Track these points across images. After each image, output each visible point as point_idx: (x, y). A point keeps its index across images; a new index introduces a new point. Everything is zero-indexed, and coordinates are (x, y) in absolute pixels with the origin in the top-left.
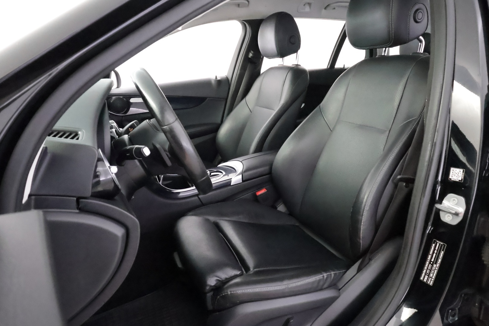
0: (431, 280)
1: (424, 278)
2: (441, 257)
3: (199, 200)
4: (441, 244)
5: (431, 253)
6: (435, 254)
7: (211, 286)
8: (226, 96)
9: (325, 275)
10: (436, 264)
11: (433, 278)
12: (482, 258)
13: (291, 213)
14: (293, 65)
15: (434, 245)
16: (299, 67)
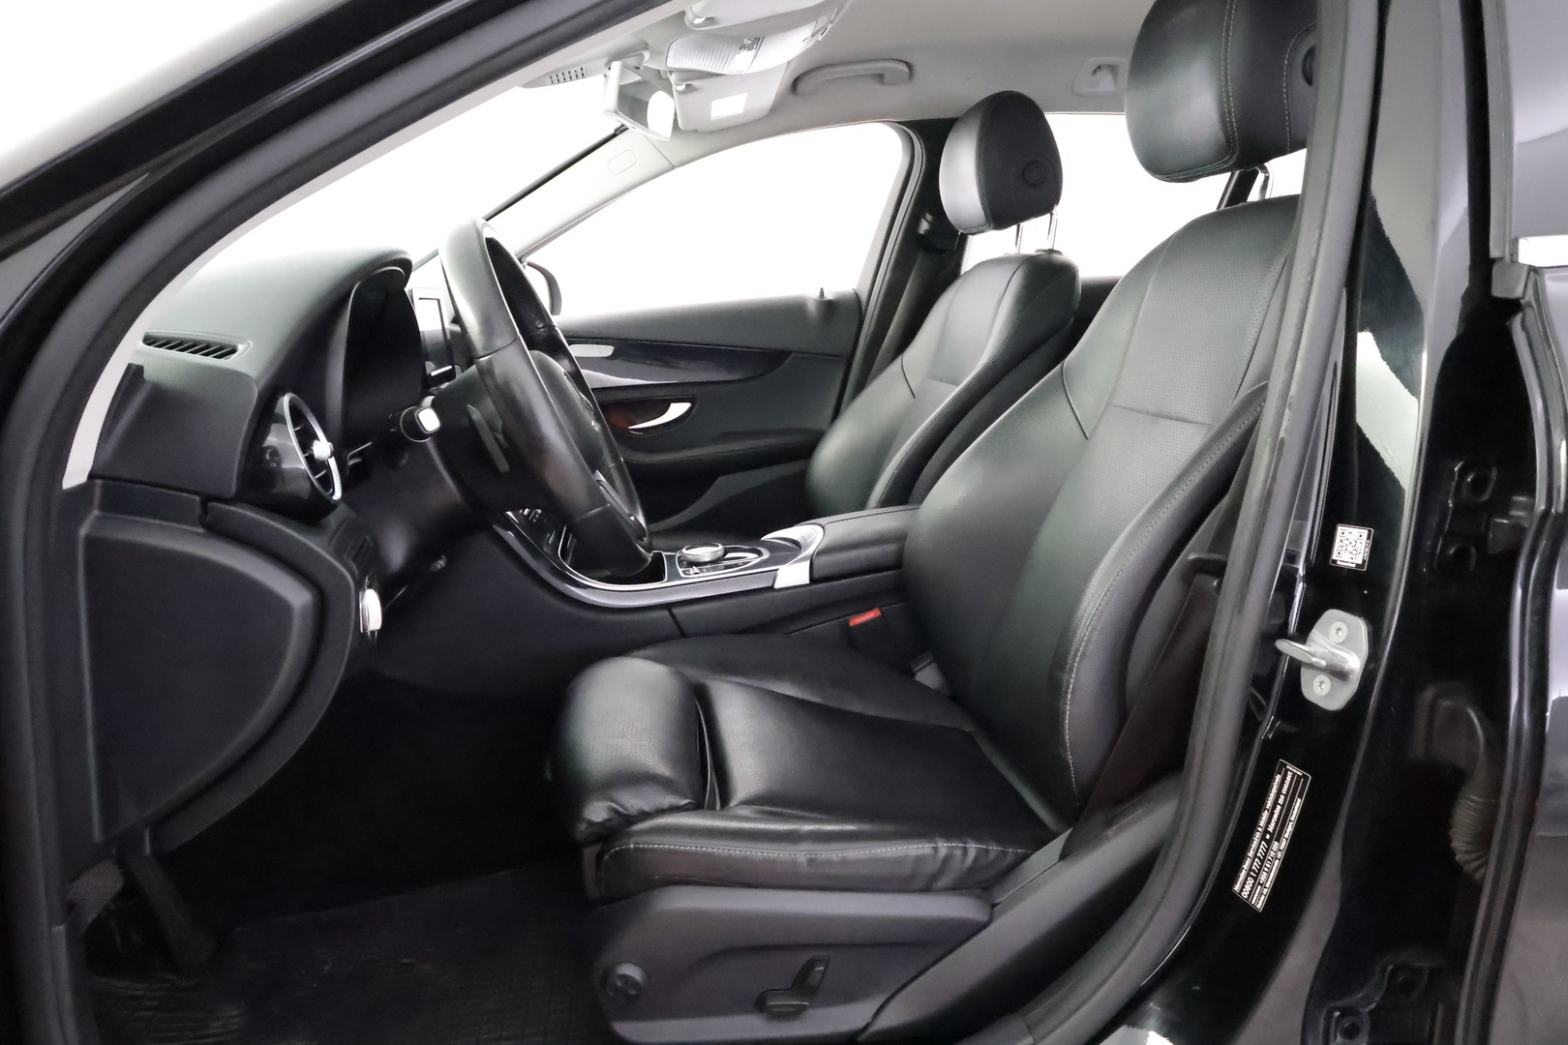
0: (1261, 894)
1: (1242, 886)
2: (1292, 819)
3: (671, 619)
4: (1299, 773)
5: (1269, 804)
6: (1279, 808)
7: (591, 823)
8: (850, 350)
9: (943, 847)
10: (1278, 840)
11: (1267, 886)
12: (1451, 841)
13: (956, 694)
14: (1038, 251)
15: (1278, 778)
16: (1056, 256)
